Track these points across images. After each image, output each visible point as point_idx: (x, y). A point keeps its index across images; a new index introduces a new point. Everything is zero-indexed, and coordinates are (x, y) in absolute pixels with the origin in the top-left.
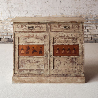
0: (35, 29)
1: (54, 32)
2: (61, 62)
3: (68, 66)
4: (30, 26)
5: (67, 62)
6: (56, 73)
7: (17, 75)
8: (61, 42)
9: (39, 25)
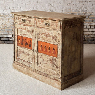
0: (27, 22)
1: (39, 27)
2: (43, 60)
3: (49, 66)
4: (24, 19)
5: (48, 62)
6: (40, 71)
7: (16, 62)
8: (44, 39)
9: (29, 19)
